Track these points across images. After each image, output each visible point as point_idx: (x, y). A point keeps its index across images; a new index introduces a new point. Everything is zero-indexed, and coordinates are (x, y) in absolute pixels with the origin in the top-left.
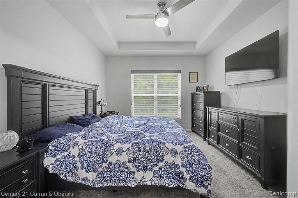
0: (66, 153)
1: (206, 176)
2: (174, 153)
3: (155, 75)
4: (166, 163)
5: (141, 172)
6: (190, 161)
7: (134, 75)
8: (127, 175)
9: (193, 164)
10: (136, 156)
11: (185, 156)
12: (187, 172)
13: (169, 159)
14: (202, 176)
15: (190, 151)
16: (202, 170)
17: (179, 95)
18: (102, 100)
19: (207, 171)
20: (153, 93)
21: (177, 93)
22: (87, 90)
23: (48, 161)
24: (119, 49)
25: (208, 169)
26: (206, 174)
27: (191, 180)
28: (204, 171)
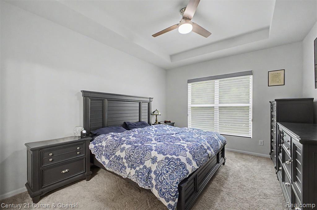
0: (100, 144)
1: (169, 189)
2: (154, 160)
3: (215, 82)
4: (145, 167)
5: (130, 169)
6: (163, 171)
7: (192, 84)
8: (122, 168)
9: (164, 175)
10: (130, 156)
11: (161, 166)
12: (156, 180)
13: (148, 164)
14: (165, 188)
15: (169, 162)
16: (168, 182)
17: (251, 105)
18: (156, 110)
19: (173, 185)
20: (214, 103)
21: (249, 103)
22: (140, 102)
23: (91, 146)
24: (172, 61)
25: (174, 184)
26: (170, 187)
27: (156, 188)
28: (170, 184)
